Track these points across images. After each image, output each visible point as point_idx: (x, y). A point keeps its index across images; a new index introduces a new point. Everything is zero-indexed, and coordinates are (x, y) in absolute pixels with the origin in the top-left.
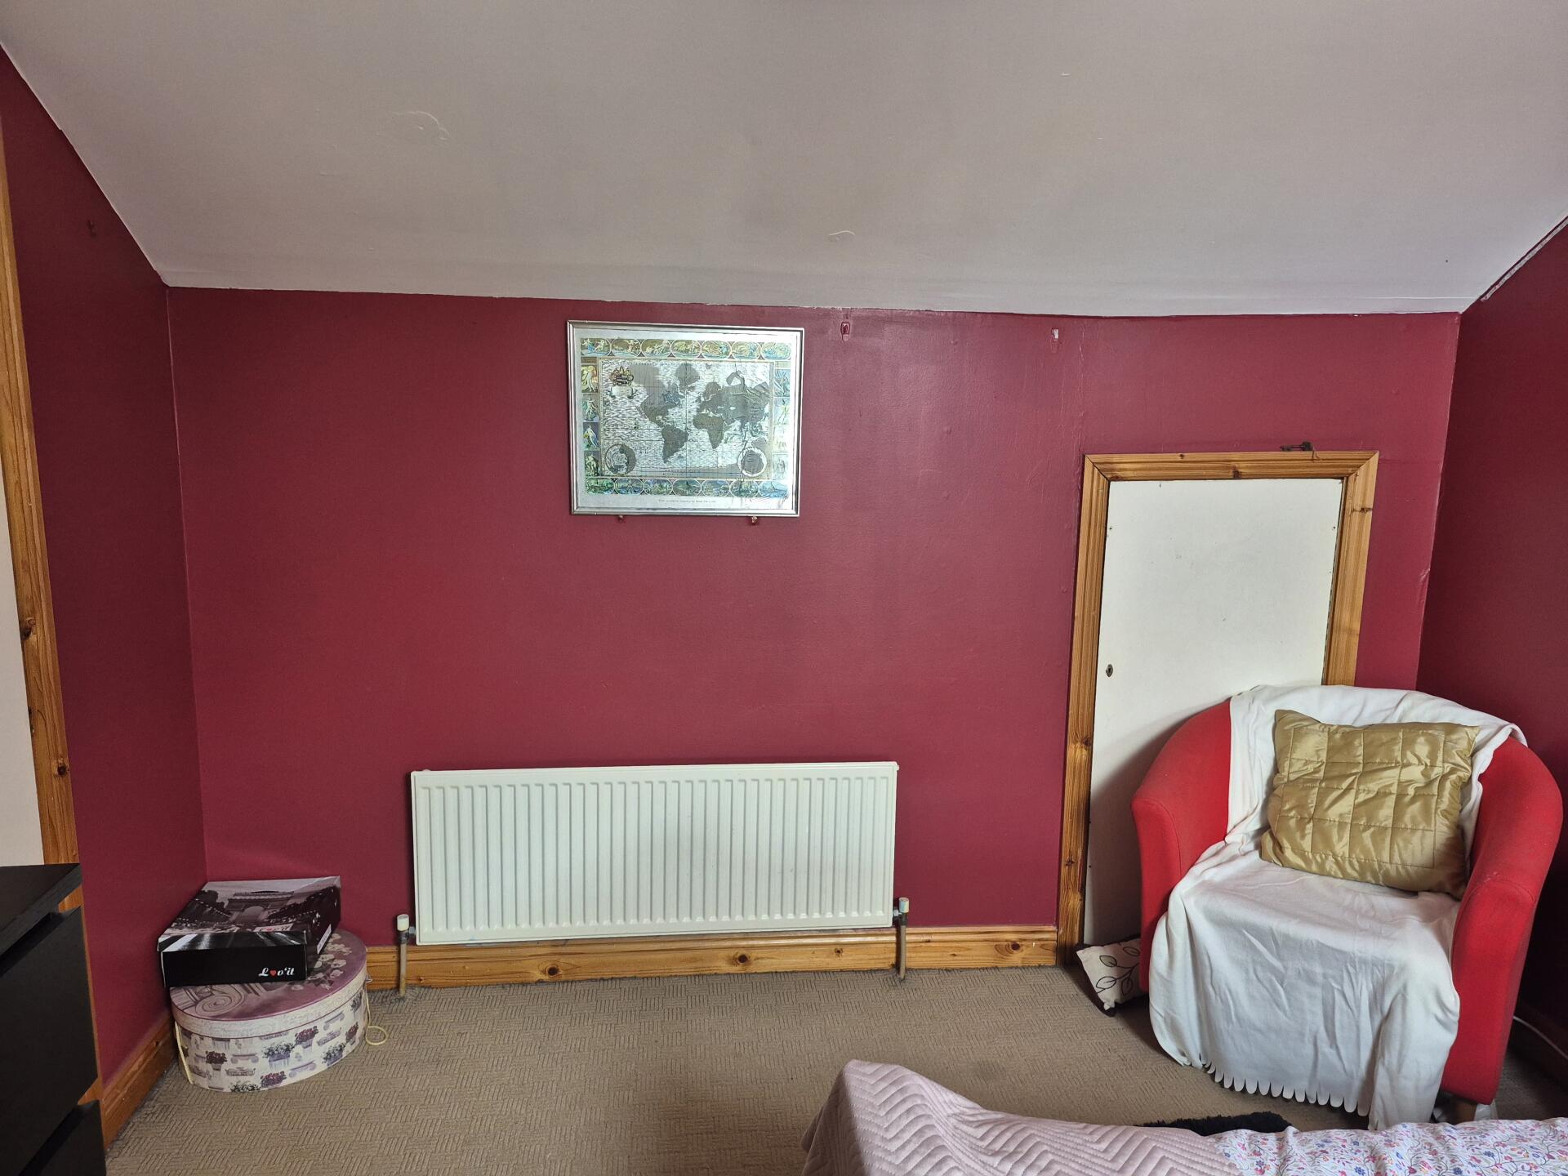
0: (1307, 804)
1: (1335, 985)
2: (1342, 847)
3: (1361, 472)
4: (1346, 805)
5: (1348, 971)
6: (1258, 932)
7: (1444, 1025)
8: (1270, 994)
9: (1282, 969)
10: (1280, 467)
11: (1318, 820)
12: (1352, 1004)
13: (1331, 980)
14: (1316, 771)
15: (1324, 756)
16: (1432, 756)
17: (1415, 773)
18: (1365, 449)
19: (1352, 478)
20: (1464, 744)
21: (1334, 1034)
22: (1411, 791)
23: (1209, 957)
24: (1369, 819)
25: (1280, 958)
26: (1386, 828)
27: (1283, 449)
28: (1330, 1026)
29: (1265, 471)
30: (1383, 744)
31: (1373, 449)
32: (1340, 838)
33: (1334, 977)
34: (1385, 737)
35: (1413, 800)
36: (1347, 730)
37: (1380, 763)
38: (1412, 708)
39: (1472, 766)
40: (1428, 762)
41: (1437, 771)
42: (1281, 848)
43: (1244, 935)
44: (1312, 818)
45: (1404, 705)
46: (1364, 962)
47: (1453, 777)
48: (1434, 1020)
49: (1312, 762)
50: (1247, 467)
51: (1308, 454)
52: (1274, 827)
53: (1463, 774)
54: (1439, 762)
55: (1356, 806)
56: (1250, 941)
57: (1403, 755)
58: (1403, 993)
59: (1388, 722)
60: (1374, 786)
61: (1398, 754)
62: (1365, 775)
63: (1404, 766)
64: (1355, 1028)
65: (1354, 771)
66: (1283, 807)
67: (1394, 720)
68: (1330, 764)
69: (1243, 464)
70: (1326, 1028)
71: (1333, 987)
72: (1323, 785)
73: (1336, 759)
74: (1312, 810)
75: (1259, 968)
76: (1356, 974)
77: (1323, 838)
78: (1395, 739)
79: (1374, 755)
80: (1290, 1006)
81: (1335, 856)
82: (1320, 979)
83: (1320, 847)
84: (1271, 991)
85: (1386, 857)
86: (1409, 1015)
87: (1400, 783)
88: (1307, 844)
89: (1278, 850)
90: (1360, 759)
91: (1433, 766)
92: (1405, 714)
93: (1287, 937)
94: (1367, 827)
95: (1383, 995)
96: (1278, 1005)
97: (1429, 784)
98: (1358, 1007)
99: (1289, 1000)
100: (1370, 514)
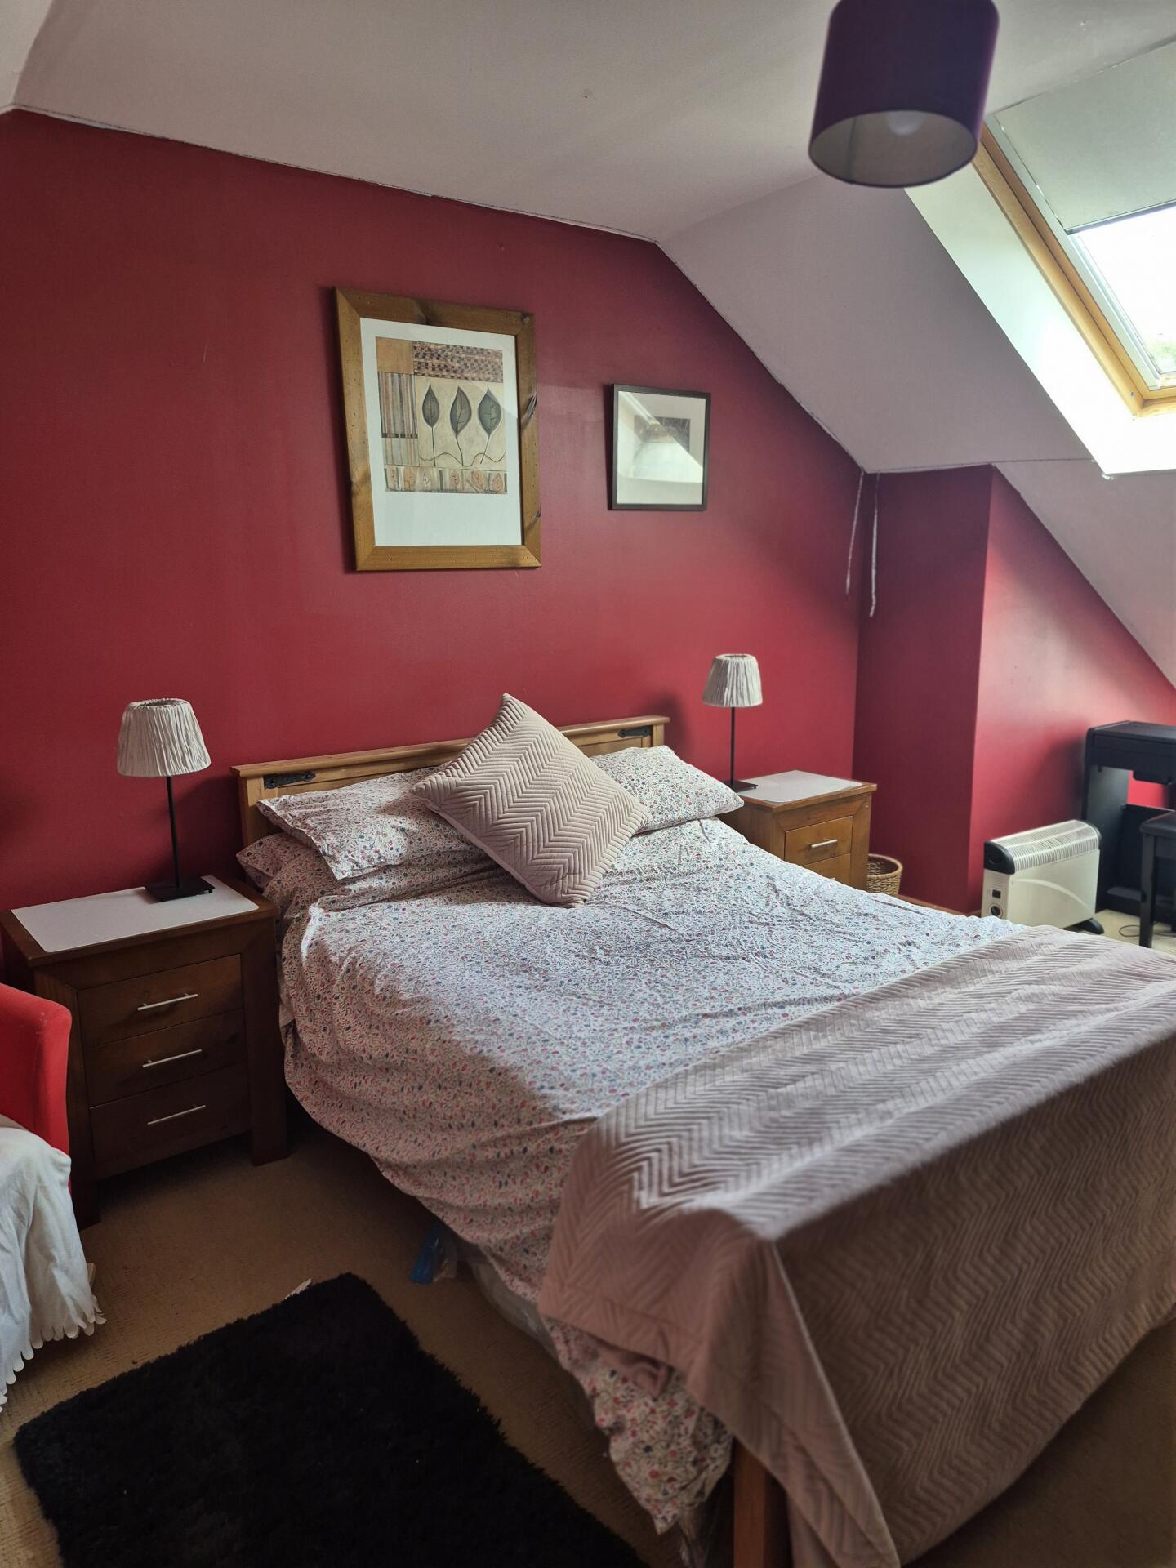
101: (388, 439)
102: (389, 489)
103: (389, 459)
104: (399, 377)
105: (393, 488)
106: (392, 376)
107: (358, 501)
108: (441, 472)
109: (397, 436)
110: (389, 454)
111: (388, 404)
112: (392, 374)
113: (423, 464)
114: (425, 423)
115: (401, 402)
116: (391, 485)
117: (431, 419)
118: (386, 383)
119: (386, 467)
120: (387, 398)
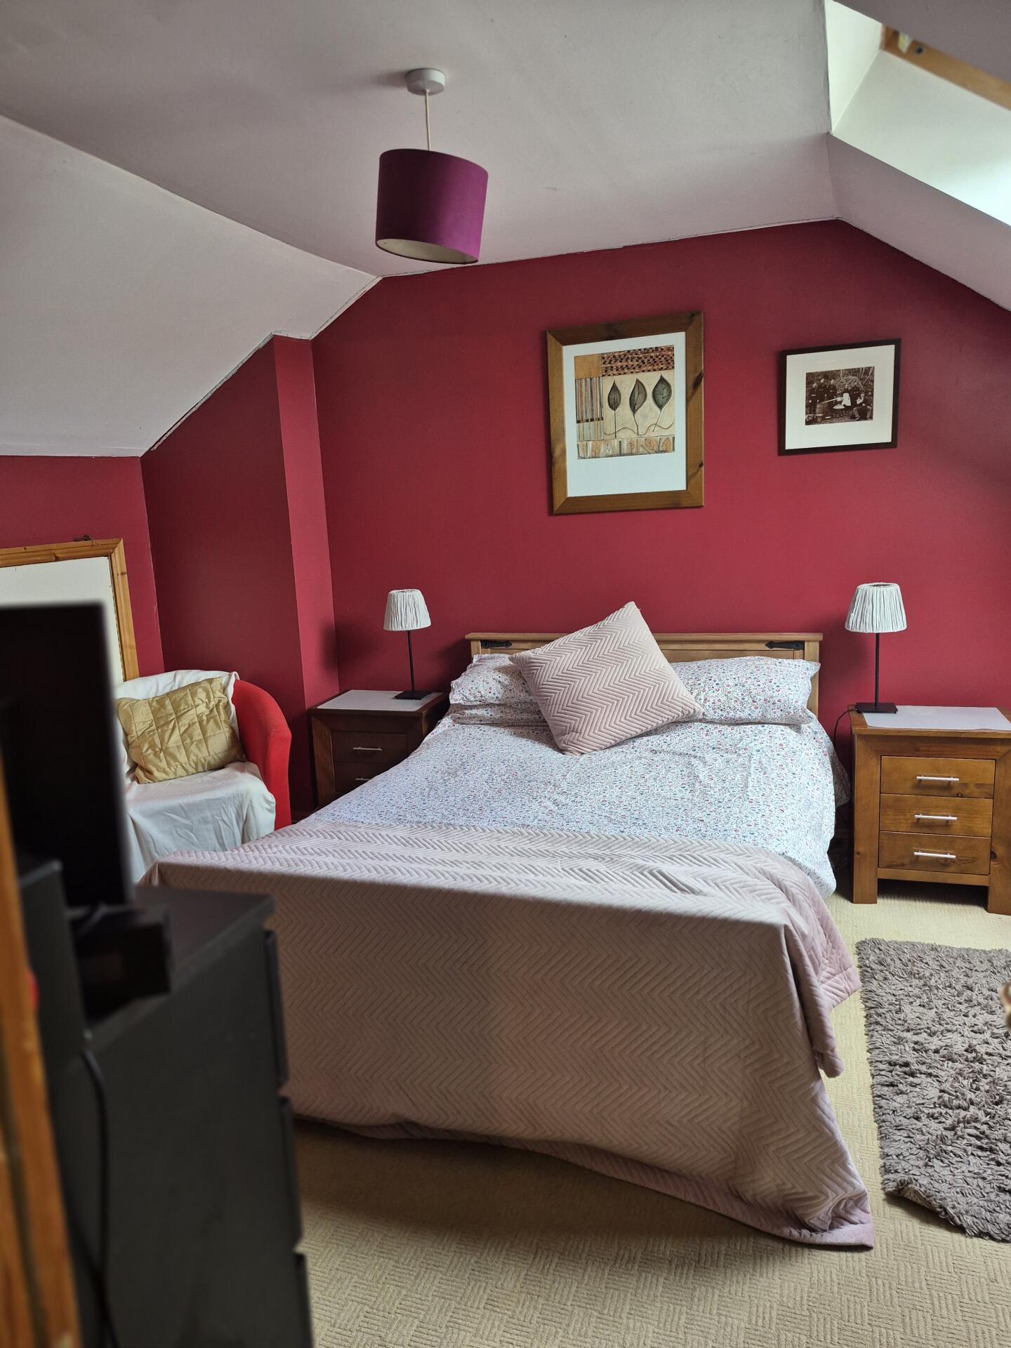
0: (155, 744)
1: (218, 818)
2: (182, 757)
3: (116, 551)
4: (176, 736)
5: (223, 808)
6: (173, 810)
7: (270, 811)
8: (186, 840)
9: (191, 824)
10: (77, 552)
11: (165, 750)
12: (228, 823)
13: (216, 817)
14: (151, 726)
15: (152, 717)
16: (208, 697)
17: (202, 709)
18: (116, 537)
19: (113, 555)
20: (219, 687)
21: (224, 844)
22: (205, 718)
23: (152, 837)
24: (191, 739)
25: (188, 818)
26: (201, 740)
27: (75, 540)
28: (220, 840)
29: (69, 555)
30: (181, 699)
31: (118, 536)
32: (181, 754)
33: (217, 815)
34: (181, 695)
35: (208, 721)
36: (158, 698)
37: (184, 709)
38: (183, 678)
39: (226, 695)
40: (207, 700)
41: (213, 703)
42: (151, 773)
43: (167, 815)
44: (161, 750)
45: (178, 678)
46: (229, 799)
47: (221, 704)
48: (266, 811)
49: (147, 722)
50: (61, 553)
51: (89, 543)
52: (142, 763)
53: (224, 701)
54: (212, 699)
55: (181, 736)
56: (171, 817)
57: (194, 701)
58: (251, 805)
59: (173, 689)
60: (185, 721)
61: (191, 702)
62: (178, 718)
63: (196, 706)
64: (232, 836)
65: (172, 718)
66: (141, 750)
67: (176, 688)
68: (156, 719)
69: (58, 551)
70: (219, 842)
71: (217, 820)
72: (160, 730)
73: (159, 716)
74: (160, 746)
75: (178, 829)
76: (227, 807)
77: (170, 756)
78: (186, 694)
79: (179, 706)
80: (199, 841)
81: (181, 764)
82: (210, 819)
83: (172, 762)
84: (187, 838)
85: (206, 754)
86: (257, 814)
87: (198, 716)
88: (163, 764)
89: (148, 774)
90: (172, 711)
91: (210, 702)
92: (180, 683)
93: (189, 805)
94: (192, 743)
95: (242, 811)
96: (193, 844)
97: (212, 711)
98: (231, 823)
99: (197, 838)
100: (126, 575)
101: (581, 424)
102: (580, 457)
103: (581, 437)
104: (591, 379)
105: (583, 456)
106: (586, 381)
107: (557, 467)
108: (620, 442)
109: (587, 421)
110: (581, 433)
111: (581, 400)
112: (586, 379)
113: (608, 437)
114: (610, 409)
115: (592, 397)
116: (582, 455)
117: (614, 405)
118: (581, 386)
119: (579, 443)
120: (581, 396)
